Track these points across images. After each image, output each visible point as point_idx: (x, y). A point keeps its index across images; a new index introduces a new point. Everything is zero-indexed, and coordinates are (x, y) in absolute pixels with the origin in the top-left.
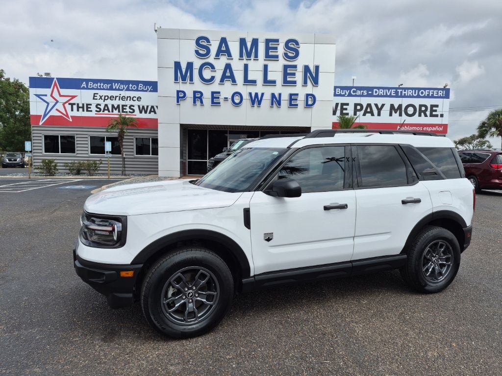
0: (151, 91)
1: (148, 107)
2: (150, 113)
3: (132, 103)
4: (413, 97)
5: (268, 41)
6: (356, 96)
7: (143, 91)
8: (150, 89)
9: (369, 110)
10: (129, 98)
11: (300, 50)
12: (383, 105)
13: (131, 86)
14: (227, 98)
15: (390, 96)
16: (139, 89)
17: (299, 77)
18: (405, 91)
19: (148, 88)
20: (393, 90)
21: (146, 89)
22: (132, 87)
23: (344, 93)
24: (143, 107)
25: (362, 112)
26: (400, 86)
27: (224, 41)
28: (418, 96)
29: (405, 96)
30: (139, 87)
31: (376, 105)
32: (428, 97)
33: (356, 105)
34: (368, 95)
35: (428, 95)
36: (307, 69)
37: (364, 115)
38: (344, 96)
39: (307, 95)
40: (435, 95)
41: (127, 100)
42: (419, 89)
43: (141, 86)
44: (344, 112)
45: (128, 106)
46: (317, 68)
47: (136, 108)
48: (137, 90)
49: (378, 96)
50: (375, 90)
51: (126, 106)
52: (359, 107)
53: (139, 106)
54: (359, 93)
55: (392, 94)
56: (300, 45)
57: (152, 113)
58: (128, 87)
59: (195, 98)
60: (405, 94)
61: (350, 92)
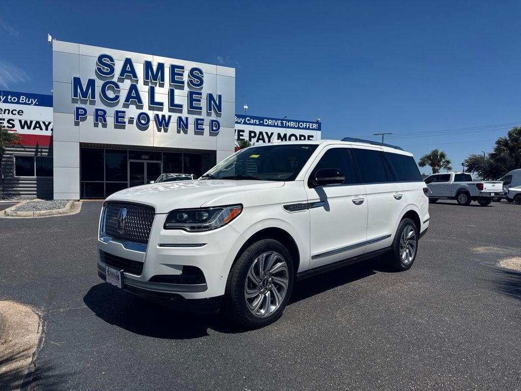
0: (35, 104)
1: (31, 122)
2: (34, 129)
3: (11, 116)
4: (295, 128)
5: (173, 67)
6: (250, 124)
7: (25, 104)
8: (34, 103)
9: (261, 137)
10: (7, 111)
11: (204, 79)
12: (272, 134)
13: (9, 97)
14: (133, 118)
15: (277, 126)
16: (20, 101)
17: (203, 104)
18: (288, 123)
19: (32, 101)
20: (279, 121)
21: (30, 102)
22: (11, 99)
23: (240, 121)
24: (26, 122)
25: (256, 138)
26: (285, 118)
27: (128, 61)
28: (298, 128)
29: (288, 127)
30: (21, 99)
31: (267, 133)
32: (306, 128)
33: (250, 132)
34: (260, 124)
35: (306, 127)
36: (210, 97)
37: (257, 141)
38: (240, 123)
39: (213, 121)
40: (311, 128)
41: (4, 113)
42: (299, 122)
43: (23, 98)
44: (241, 137)
45: (6, 120)
46: (220, 97)
47: (17, 123)
48: (18, 103)
49: (268, 125)
50: (265, 120)
51: (4, 120)
52: (253, 135)
53: (20, 121)
54: (252, 121)
55: (279, 125)
56: (204, 75)
57: (36, 129)
58: (7, 99)
59: (97, 116)
60: (288, 125)
61: (245, 120)
